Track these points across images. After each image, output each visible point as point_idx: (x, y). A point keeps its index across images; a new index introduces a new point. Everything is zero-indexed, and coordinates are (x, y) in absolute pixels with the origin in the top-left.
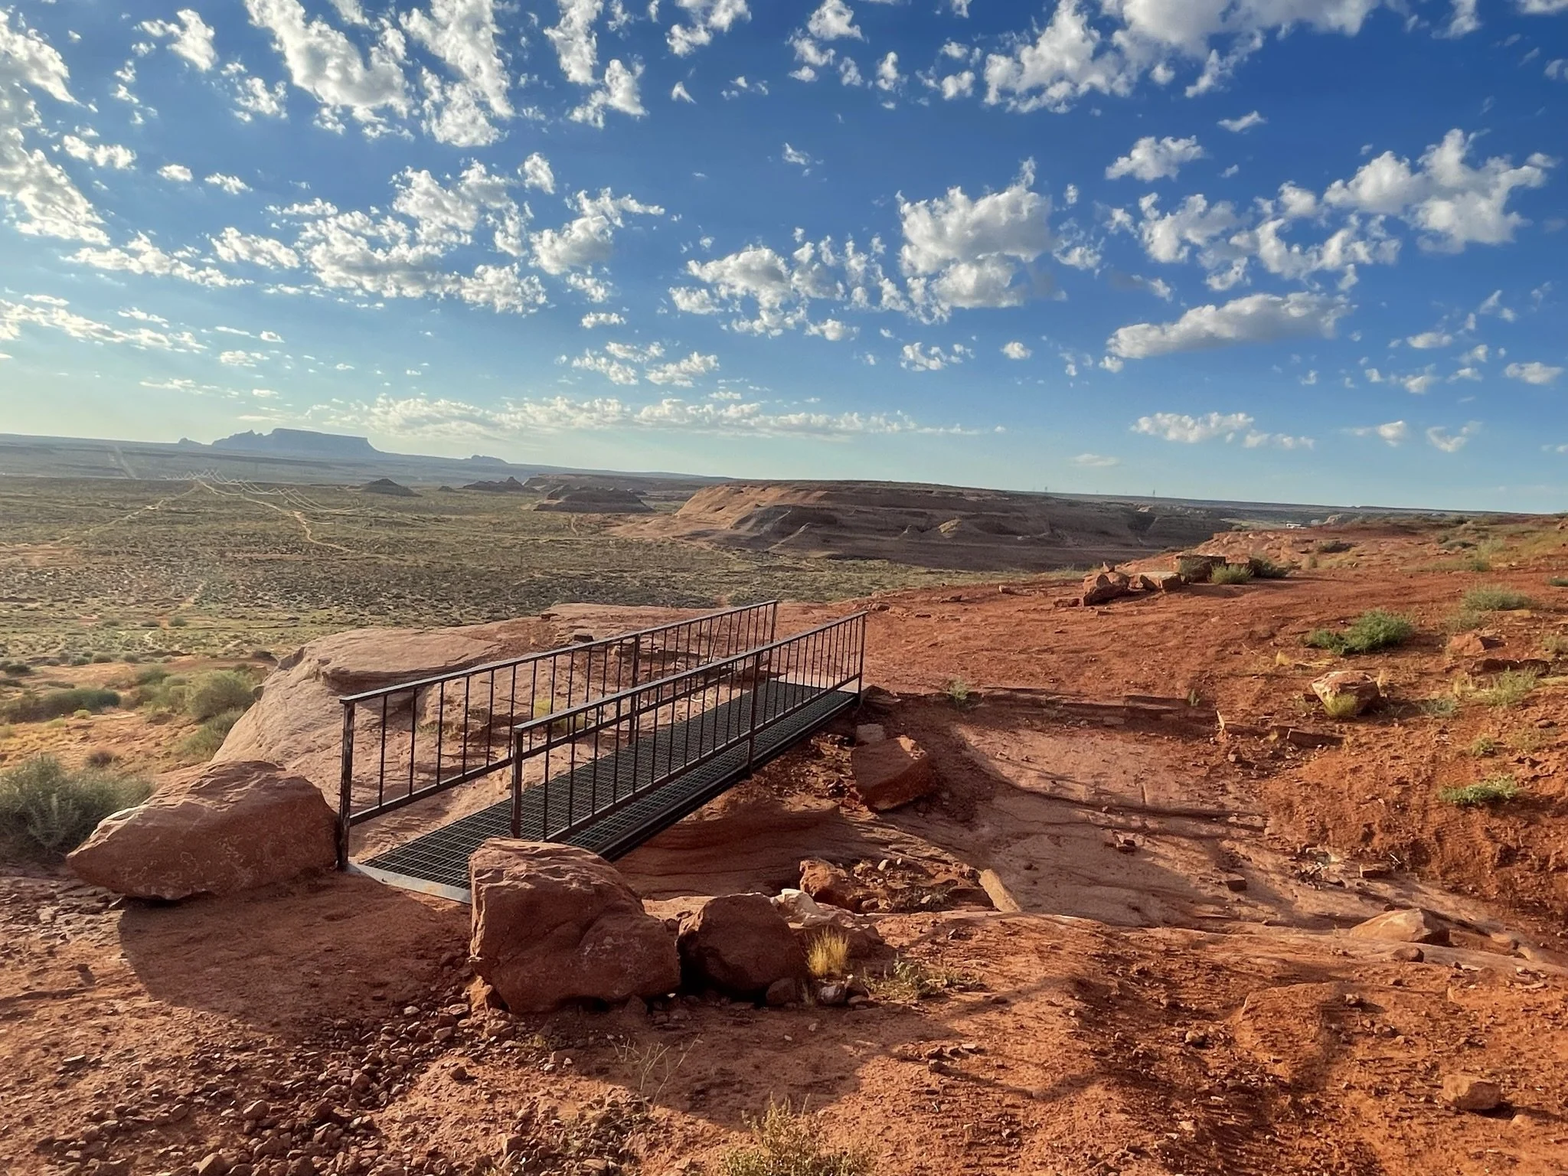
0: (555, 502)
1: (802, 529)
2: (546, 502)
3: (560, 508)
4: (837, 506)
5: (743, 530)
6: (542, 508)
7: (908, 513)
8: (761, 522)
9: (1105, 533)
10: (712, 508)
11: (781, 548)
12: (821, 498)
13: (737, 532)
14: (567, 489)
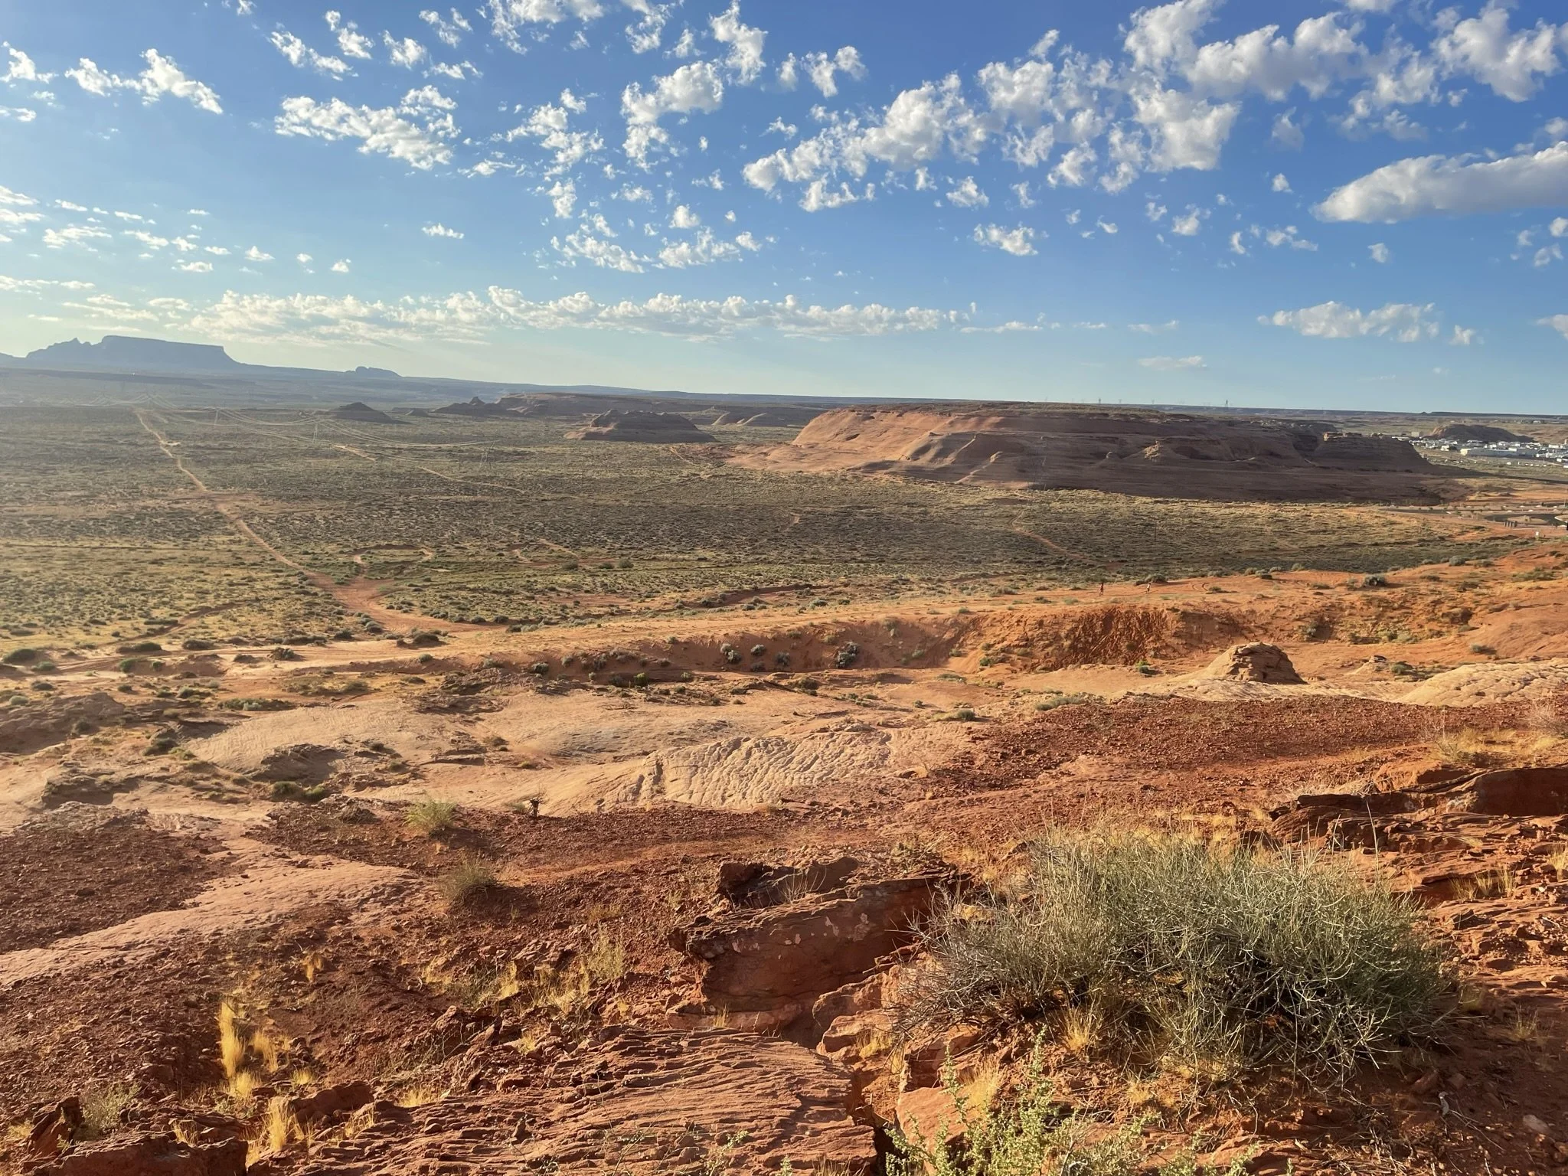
0: (605, 430)
1: (993, 458)
2: (594, 430)
3: (610, 437)
4: (1019, 433)
5: (923, 461)
6: (590, 436)
7: (1099, 439)
8: (942, 454)
9: (1272, 454)
10: (844, 435)
11: (974, 480)
12: (998, 425)
13: (918, 463)
14: (616, 414)
